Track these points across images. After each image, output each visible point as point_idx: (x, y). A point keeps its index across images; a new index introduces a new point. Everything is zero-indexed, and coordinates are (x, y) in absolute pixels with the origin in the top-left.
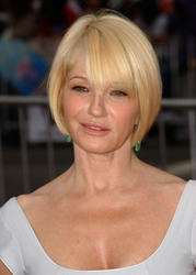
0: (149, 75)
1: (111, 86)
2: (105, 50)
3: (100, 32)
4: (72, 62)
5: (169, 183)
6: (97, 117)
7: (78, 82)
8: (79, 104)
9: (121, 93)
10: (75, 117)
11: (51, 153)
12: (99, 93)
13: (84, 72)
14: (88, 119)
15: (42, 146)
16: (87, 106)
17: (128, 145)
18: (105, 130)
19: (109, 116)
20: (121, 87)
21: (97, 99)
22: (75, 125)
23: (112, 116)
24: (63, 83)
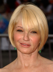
0: (44, 26)
1: (31, 30)
2: (29, 17)
3: (27, 11)
4: (17, 21)
5: (51, 64)
6: (26, 41)
7: (19, 28)
8: (20, 36)
9: (35, 32)
10: (18, 41)
11: (10, 54)
12: (26, 32)
13: (21, 25)
14: (23, 41)
15: (7, 51)
16: (23, 37)
17: (37, 51)
18: (29, 45)
19: (30, 41)
20: (34, 30)
21: (26, 35)
22: (18, 44)
23: (31, 40)
24: (13, 29)
